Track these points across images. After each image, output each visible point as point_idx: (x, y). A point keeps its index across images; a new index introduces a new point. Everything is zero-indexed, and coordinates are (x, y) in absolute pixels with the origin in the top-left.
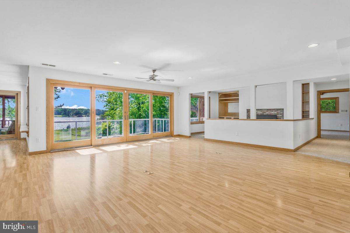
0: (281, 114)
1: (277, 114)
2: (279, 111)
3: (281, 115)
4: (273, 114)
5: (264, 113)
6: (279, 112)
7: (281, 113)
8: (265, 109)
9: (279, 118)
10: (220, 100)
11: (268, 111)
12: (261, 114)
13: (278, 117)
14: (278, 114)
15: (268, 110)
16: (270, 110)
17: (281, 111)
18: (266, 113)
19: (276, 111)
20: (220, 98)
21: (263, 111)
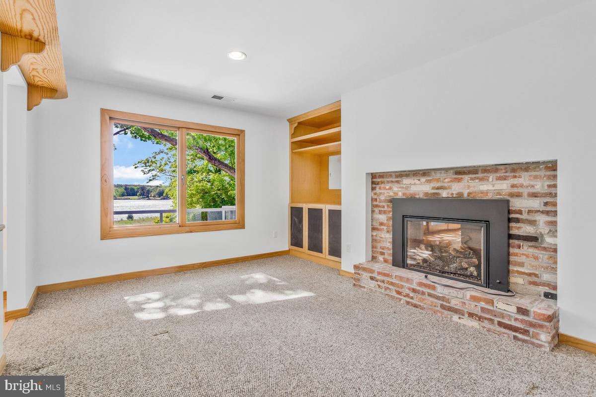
0: (534, 195)
1: (512, 195)
2: (524, 179)
3: (536, 204)
4: (487, 193)
5: (438, 188)
6: (522, 186)
7: (540, 186)
8: (446, 170)
9: (524, 216)
10: (297, 145)
11: (459, 180)
12: (426, 194)
13: (520, 212)
14: (519, 195)
15: (460, 172)
16: (472, 171)
17: (536, 177)
18: (449, 188)
19: (505, 178)
20: (293, 135)
21: (438, 180)
